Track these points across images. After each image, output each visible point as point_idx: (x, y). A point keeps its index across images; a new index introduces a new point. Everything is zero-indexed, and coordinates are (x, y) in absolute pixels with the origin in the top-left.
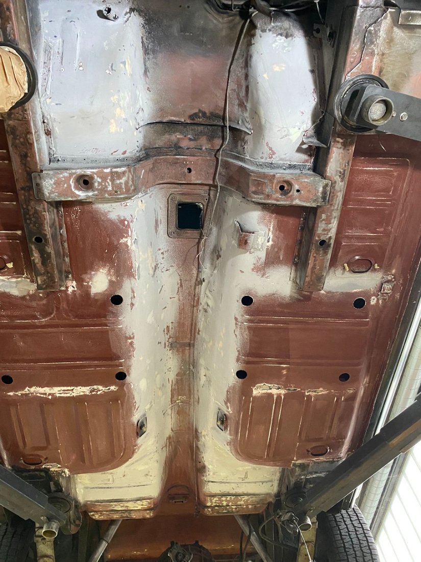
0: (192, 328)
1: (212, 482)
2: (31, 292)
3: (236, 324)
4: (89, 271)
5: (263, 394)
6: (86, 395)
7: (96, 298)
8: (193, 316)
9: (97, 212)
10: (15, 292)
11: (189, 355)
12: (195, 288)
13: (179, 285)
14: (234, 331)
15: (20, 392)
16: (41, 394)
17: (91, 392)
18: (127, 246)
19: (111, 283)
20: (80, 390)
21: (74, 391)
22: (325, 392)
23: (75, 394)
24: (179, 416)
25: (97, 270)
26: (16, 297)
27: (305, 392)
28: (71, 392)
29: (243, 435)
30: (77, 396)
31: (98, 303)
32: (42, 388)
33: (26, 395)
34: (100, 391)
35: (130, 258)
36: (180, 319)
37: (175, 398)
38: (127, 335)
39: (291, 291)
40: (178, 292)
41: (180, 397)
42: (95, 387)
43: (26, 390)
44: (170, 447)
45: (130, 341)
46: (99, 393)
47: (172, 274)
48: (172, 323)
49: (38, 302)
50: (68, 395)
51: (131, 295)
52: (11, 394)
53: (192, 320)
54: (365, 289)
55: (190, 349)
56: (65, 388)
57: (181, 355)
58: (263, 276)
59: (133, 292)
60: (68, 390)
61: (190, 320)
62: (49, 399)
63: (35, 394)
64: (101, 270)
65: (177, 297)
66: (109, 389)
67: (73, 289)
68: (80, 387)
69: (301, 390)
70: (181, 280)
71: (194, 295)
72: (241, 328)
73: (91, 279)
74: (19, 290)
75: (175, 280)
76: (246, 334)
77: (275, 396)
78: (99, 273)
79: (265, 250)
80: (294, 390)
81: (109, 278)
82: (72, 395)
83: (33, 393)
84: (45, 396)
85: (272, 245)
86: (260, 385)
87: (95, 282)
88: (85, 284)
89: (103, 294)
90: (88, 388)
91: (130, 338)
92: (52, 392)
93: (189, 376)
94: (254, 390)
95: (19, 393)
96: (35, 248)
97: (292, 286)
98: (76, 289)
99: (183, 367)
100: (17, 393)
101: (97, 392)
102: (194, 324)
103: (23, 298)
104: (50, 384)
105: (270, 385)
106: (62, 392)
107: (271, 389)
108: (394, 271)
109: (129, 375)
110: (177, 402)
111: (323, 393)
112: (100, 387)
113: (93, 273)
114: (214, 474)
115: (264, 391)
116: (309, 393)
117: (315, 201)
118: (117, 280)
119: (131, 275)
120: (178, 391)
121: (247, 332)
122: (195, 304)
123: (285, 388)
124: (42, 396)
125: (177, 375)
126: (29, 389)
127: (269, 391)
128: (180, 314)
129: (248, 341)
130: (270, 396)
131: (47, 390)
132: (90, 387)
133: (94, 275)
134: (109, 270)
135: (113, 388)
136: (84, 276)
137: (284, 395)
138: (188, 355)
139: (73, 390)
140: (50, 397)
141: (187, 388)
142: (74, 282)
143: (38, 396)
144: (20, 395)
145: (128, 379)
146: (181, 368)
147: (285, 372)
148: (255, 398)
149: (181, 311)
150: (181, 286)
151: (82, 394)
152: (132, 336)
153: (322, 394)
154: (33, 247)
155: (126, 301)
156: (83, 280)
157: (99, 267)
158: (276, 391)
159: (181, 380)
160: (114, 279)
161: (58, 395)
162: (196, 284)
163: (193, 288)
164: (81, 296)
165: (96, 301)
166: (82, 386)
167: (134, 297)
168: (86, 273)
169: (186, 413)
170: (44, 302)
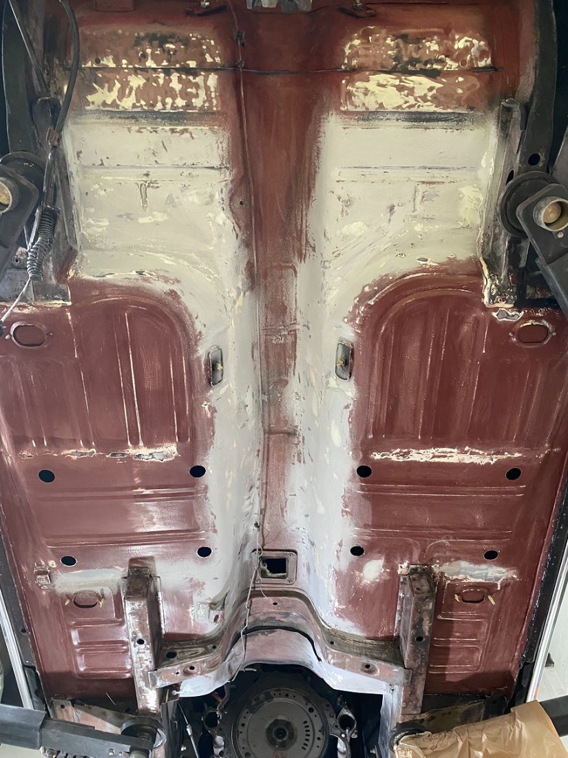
0: (268, 455)
1: (213, 168)
2: (448, 564)
3: (214, 526)
4: (382, 582)
5: (160, 446)
6: (416, 449)
7: (380, 555)
8: (267, 471)
9: (363, 630)
10: (464, 564)
11: (269, 416)
12: (266, 505)
13: (285, 510)
14: (215, 518)
15: (504, 457)
16: (478, 454)
17: (409, 453)
18: (338, 601)
19: (360, 569)
20: (422, 457)
21: (431, 455)
22: (66, 452)
23: (432, 450)
24: (283, 303)
25: (373, 583)
26: (465, 559)
27: (97, 452)
28: (437, 454)
29: (177, 367)
30: (430, 448)
31: (377, 550)
32: (473, 463)
33: (497, 453)
34: (396, 454)
35: (338, 590)
36: (284, 468)
37: (290, 339)
38: (349, 517)
39: (155, 566)
40: (286, 502)
41: (282, 342)
42: (401, 459)
43: (495, 460)
44: (299, 228)
45: (347, 509)
46: (398, 450)
47: (293, 523)
48: (294, 464)
49: (443, 555)
50: (441, 450)
51: (341, 554)
52: (517, 455)
53: (267, 465)
54: (68, 574)
55: (269, 425)
56: (442, 460)
57: (282, 416)
58: (192, 579)
59: (338, 557)
60: (439, 457)
61: (270, 466)
62: (469, 447)
63: (486, 454)
64: (369, 582)
65: (287, 496)
66: (382, 456)
67: (402, 566)
68: (421, 461)
69: (104, 456)
70: (283, 516)
71: (266, 497)
72: (208, 524)
73: (381, 575)
74: (459, 565)
75: (289, 516)
76: (199, 519)
77: (141, 444)
78: (372, 580)
79: (194, 603)
80: (114, 455)
81: (362, 574)
82: (436, 449)
83: (488, 455)
84: (474, 450)
85: (188, 608)
86: (169, 460)
87: (377, 571)
88: (389, 570)
89: (371, 559)
90: (411, 459)
91: (347, 512)
92: (461, 456)
93: (268, 383)
94: (176, 452)
95: (507, 455)
96: (425, 633)
97: (155, 571)
98: (399, 565)
99: (279, 395)
100: (510, 456)
101: (400, 452)
102: (265, 461)
103: (458, 559)
104: (461, 466)
105: (153, 460)
106: (449, 455)
107: (151, 454)
108: (44, 593)
109: (353, 470)
110: (286, 333)
111: (70, 452)
112: (394, 458)
113: (378, 580)
114: (212, 196)
115: (161, 450)
116: (91, 450)
117: (160, 673)
118: (354, 572)
119: (338, 573)
120: (285, 354)
121: (199, 522)
122: (265, 486)
123: (130, 457)
124: (477, 451)
125: (287, 382)
126: (491, 462)
127: (152, 451)
128: (283, 474)
129: (196, 513)
130: (149, 444)
131: (467, 459)
132: (409, 460)
133: (377, 579)
134: (361, 581)
135: (377, 456)
136: (388, 578)
137: (128, 447)
138: (272, 416)
139: (433, 457)
140: (467, 448)
141: (272, 361)
142: (399, 573)
143: (482, 450)
144: (506, 453)
145: (356, 465)
146: (281, 393)
147: (137, 480)
148: (172, 441)
149: (282, 477)
150: (282, 509)
151: (421, 451)
152: (344, 514)
153: (69, 449)
154: (427, 634)
155: (347, 550)
156: (390, 574)
157: (370, 586)
158: (143, 451)
159: (280, 374)
160: (357, 573)
161: (455, 450)
162: (265, 511)
163: (268, 506)
164: (395, 558)
165: (379, 552)
166: (419, 462)
167: (337, 551)
168: (385, 581)
169: (272, 310)
170: (436, 555)
